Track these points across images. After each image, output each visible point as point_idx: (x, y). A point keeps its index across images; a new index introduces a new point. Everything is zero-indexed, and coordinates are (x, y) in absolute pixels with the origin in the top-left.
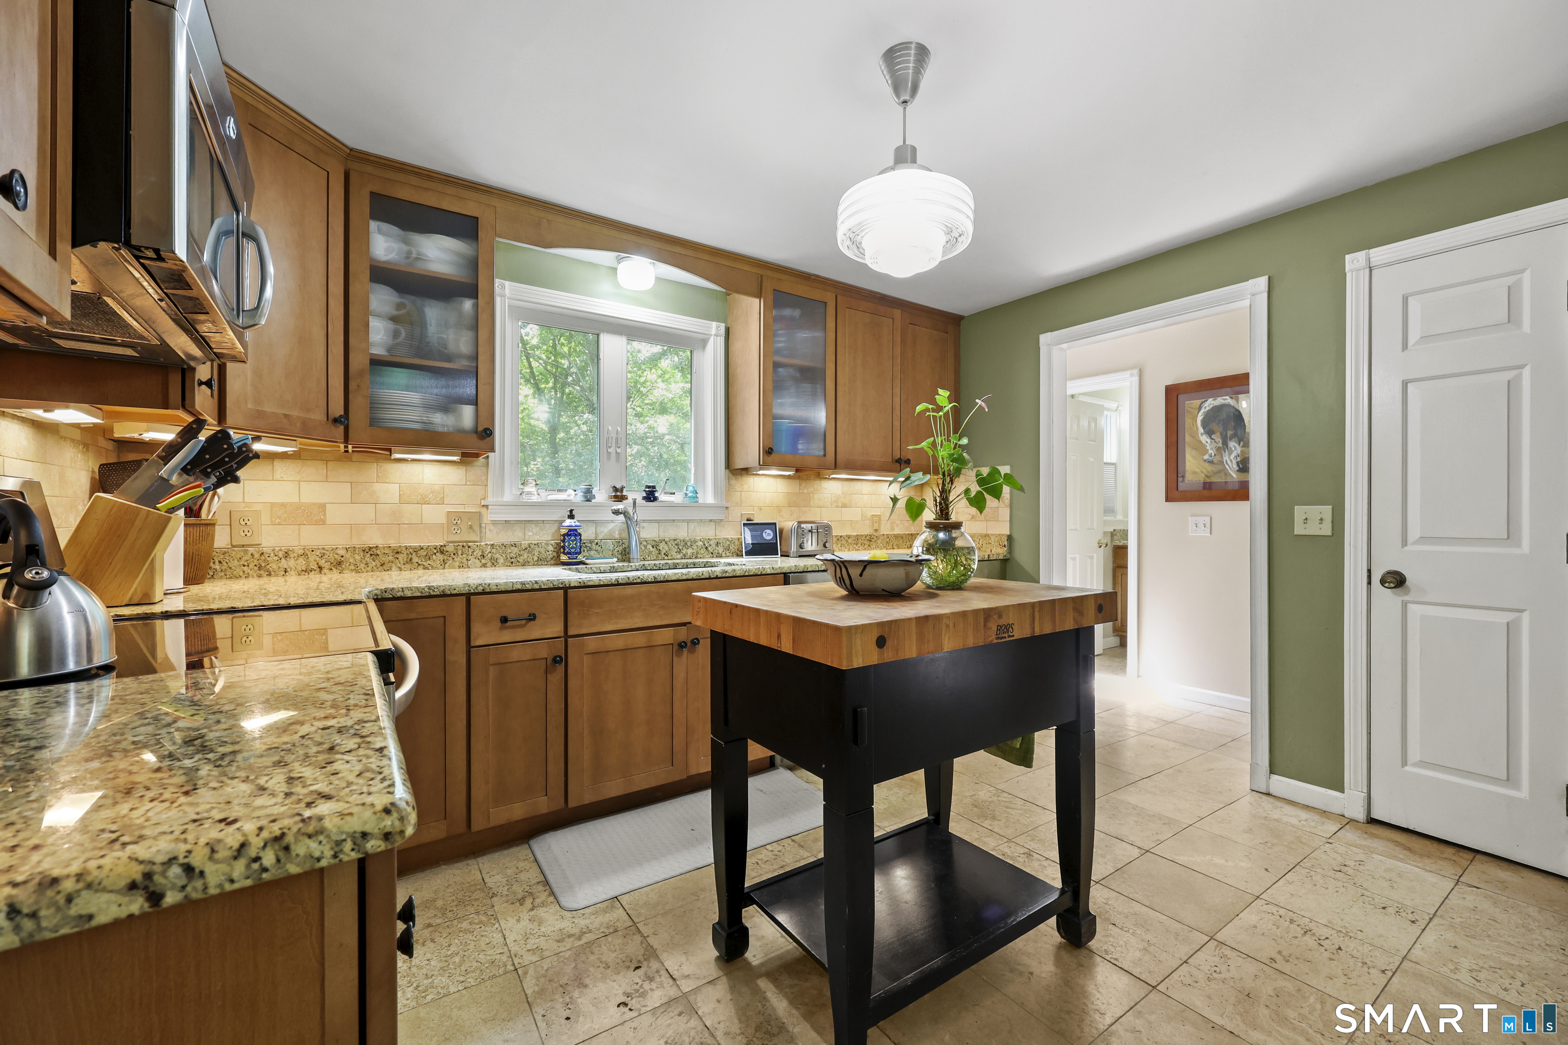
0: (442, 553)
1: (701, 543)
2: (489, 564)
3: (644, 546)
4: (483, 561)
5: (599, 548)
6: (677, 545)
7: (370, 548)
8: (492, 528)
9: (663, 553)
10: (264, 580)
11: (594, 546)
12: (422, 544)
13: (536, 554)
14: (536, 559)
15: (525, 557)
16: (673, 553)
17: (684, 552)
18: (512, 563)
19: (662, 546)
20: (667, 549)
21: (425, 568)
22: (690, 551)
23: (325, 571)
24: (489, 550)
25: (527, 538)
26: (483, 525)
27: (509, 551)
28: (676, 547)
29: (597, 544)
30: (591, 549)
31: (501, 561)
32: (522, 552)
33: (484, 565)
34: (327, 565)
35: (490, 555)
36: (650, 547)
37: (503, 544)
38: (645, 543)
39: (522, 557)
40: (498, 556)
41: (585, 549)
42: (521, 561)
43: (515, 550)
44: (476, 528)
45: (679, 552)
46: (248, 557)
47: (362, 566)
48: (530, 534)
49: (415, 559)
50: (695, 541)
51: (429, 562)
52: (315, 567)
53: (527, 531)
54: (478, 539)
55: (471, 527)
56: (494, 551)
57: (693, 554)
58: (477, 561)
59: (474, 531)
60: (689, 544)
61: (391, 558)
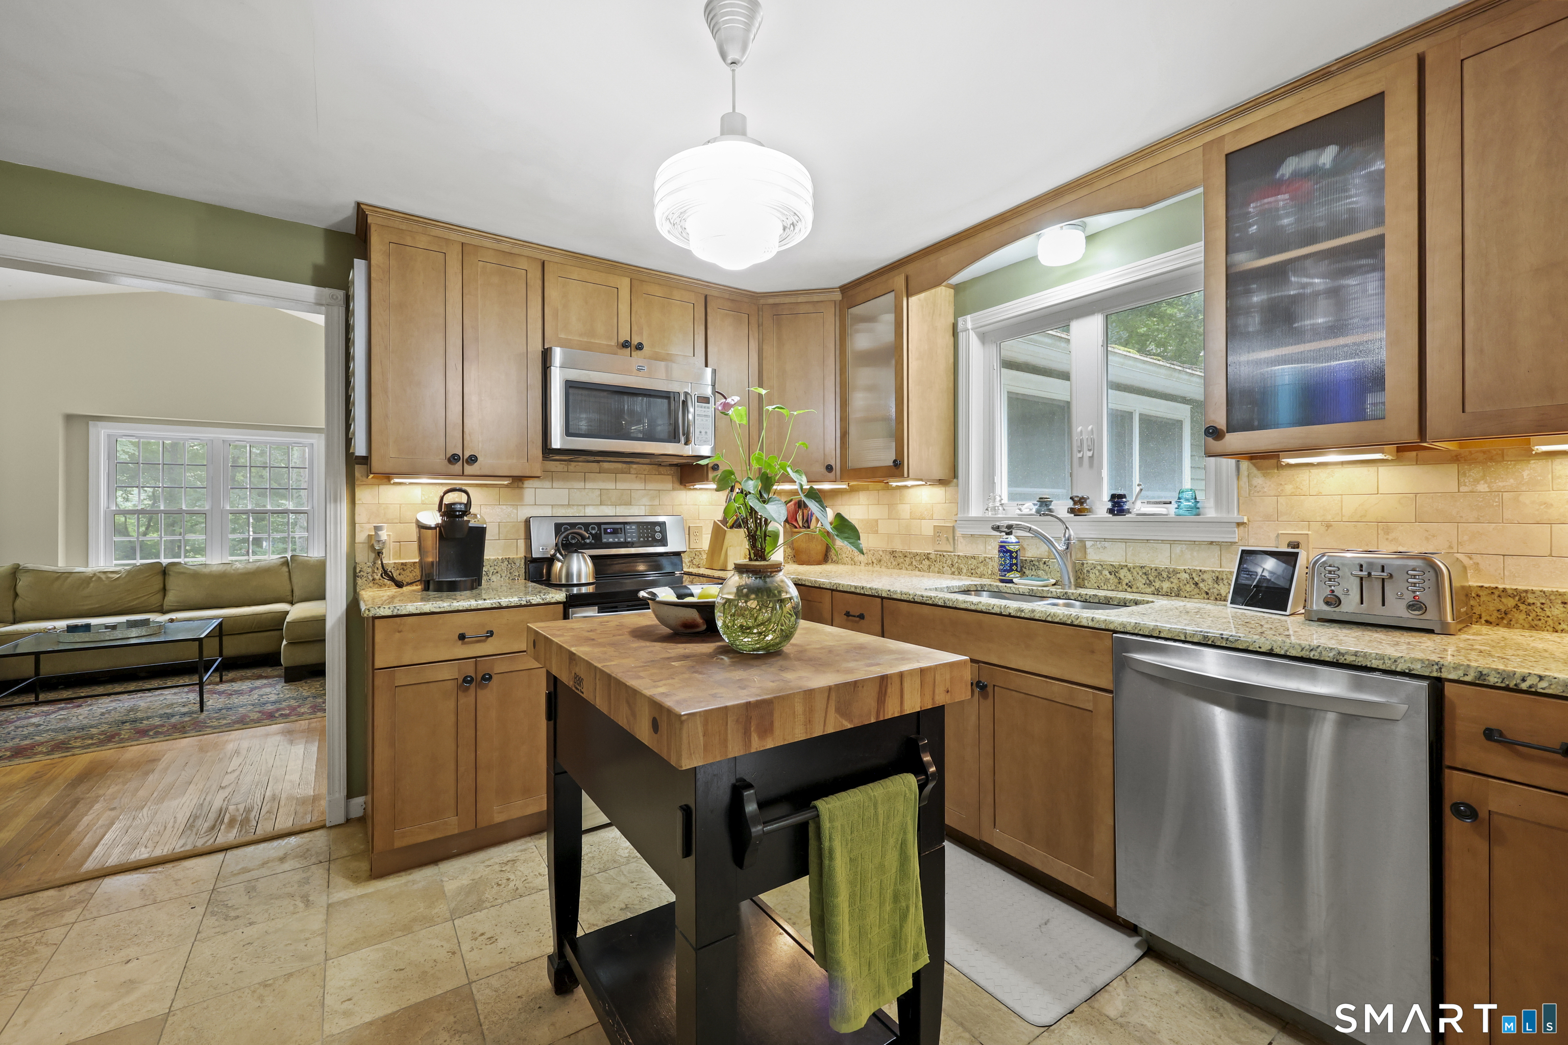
0: (928, 559)
1: (1187, 576)
2: (956, 573)
3: (1099, 571)
4: (953, 569)
5: (1047, 568)
6: (1145, 574)
7: (893, 552)
8: (962, 540)
9: (1124, 583)
10: (853, 566)
11: (1041, 565)
12: (918, 551)
13: (990, 567)
14: (990, 572)
15: (982, 569)
16: (1140, 583)
17: (1157, 584)
18: (972, 574)
19: (1123, 573)
20: (1131, 578)
21: (919, 570)
22: (1166, 585)
23: (875, 565)
24: (956, 560)
25: (987, 551)
26: (956, 538)
27: (970, 562)
28: (1145, 577)
29: (1045, 563)
30: (1038, 568)
31: (964, 571)
32: (980, 565)
33: (953, 573)
34: (875, 561)
35: (957, 564)
36: (1106, 573)
37: (965, 556)
38: (1099, 568)
39: (979, 570)
40: (962, 566)
41: (1033, 568)
42: (979, 573)
43: (975, 562)
44: (951, 541)
45: (1150, 583)
46: (848, 552)
47: (889, 564)
48: (990, 548)
49: (914, 563)
50: (1176, 572)
51: (921, 566)
52: (870, 562)
53: (987, 545)
54: (952, 550)
55: (948, 539)
56: (960, 561)
57: (1171, 589)
58: (948, 569)
59: (950, 543)
60: (1165, 575)
61: (902, 560)
